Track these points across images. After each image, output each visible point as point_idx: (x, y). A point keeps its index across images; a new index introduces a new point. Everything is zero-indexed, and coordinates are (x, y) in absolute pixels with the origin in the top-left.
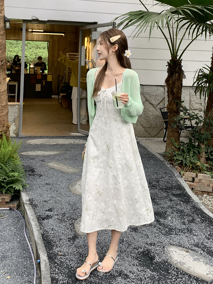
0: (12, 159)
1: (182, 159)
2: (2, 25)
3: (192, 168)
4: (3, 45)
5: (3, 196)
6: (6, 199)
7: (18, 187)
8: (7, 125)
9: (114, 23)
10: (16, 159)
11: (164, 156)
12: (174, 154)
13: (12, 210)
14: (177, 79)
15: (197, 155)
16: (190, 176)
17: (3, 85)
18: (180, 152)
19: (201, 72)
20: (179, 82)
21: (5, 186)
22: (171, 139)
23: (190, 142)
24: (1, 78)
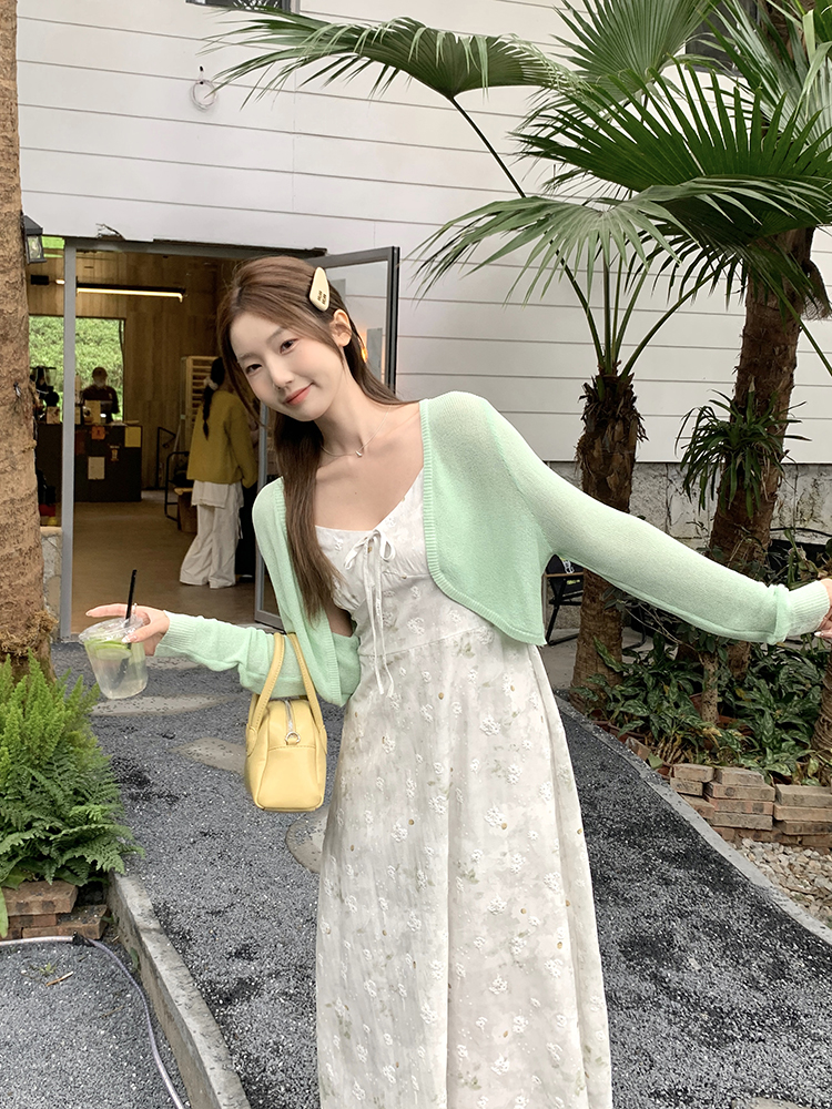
0: (71, 748)
1: (645, 715)
2: (14, 245)
3: (682, 744)
4: (20, 326)
5: (48, 889)
6: (60, 905)
7: (105, 859)
8: (43, 620)
9: (396, 251)
10: (83, 746)
11: (569, 697)
12: (611, 696)
13: (84, 944)
14: (620, 442)
15: (689, 695)
16: (696, 777)
17: (23, 473)
18: (628, 687)
19: (706, 417)
20: (626, 453)
21: (54, 854)
22: (595, 644)
23: (659, 652)
24: (14, 448)
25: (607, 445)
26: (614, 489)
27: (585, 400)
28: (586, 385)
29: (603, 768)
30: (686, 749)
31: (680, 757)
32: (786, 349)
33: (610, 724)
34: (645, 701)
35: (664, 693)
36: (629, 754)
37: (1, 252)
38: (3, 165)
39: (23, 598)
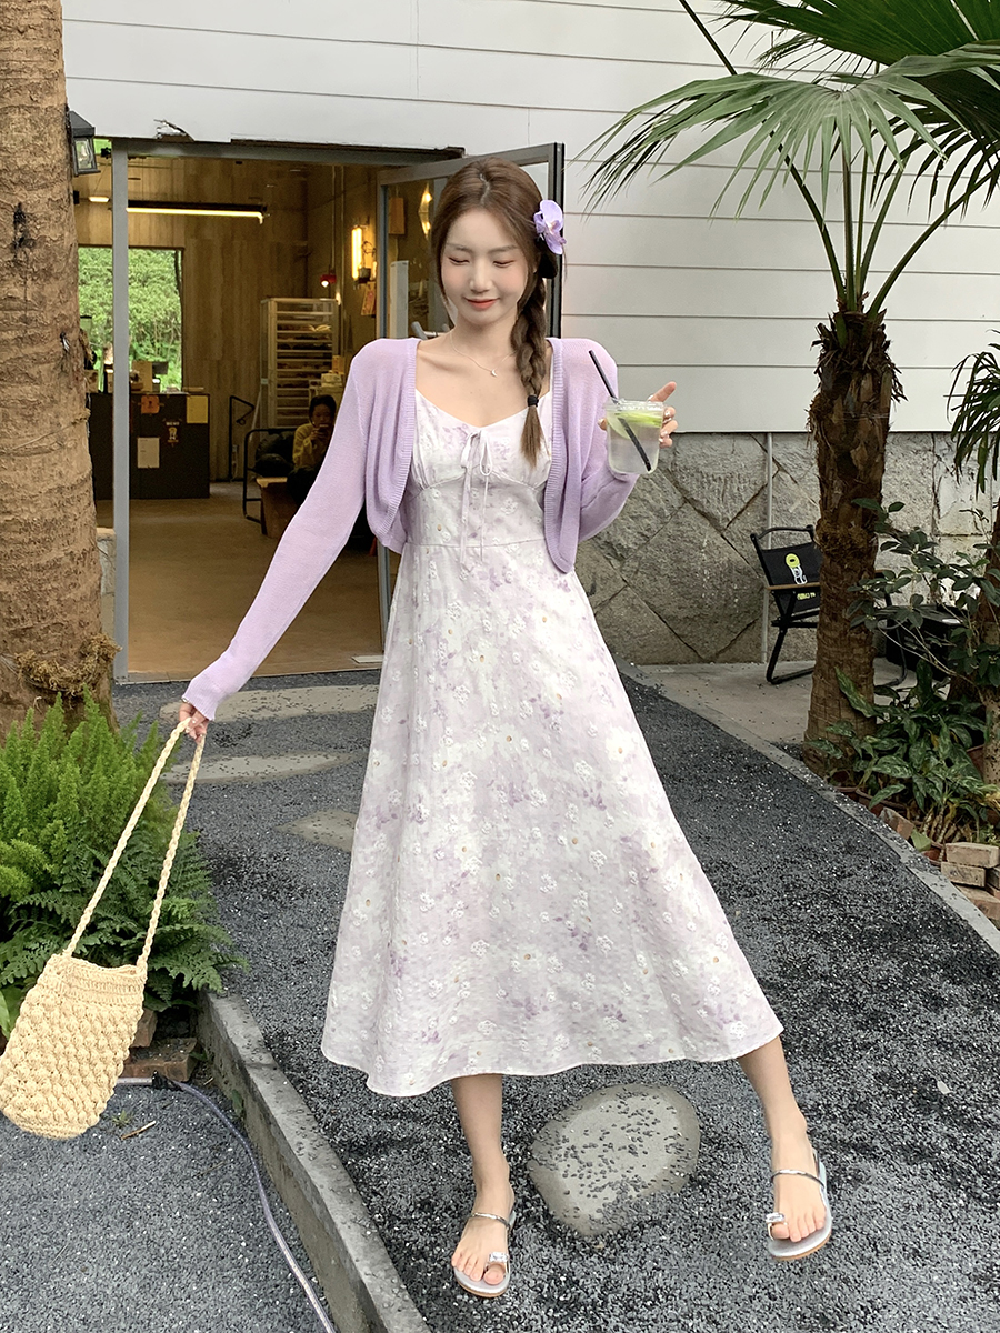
1: (906, 776)
2: (58, 151)
3: (957, 817)
4: (67, 257)
7: (195, 972)
8: (102, 646)
9: (559, 150)
11: (802, 754)
12: (860, 751)
13: (166, 1088)
14: (869, 403)
15: (965, 748)
16: (975, 860)
17: (73, 452)
18: (882, 738)
19: (985, 367)
20: (877, 417)
22: (836, 677)
23: (925, 691)
24: (61, 419)
25: (851, 407)
26: (860, 467)
27: (820, 347)
28: (820, 326)
29: (849, 850)
30: (962, 824)
31: (954, 835)
33: (858, 791)
34: (906, 758)
35: (932, 746)
36: (885, 831)
37: (41, 160)
38: (42, 44)
39: (76, 618)
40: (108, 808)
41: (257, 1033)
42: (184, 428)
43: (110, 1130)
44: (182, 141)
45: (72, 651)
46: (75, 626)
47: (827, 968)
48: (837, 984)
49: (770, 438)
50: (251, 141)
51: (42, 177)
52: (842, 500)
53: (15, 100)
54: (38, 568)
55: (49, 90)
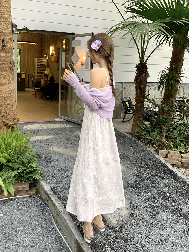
0: (26, 149)
1: (151, 138)
2: (10, 29)
3: (159, 145)
4: (12, 49)
5: (23, 184)
6: (26, 188)
7: (38, 177)
8: (17, 118)
9: (93, 34)
10: (29, 149)
11: (130, 134)
13: (32, 197)
14: (144, 78)
15: (159, 134)
16: (164, 153)
17: (12, 84)
18: (145, 132)
19: (164, 72)
20: (145, 80)
21: (25, 176)
22: (137, 122)
23: (151, 124)
24: (10, 78)
25: (141, 78)
26: (143, 88)
27: (136, 68)
28: (137, 65)
29: (143, 151)
32: (182, 57)
35: (153, 133)
37: (7, 31)
38: (8, 10)
39: (13, 113)
40: (20, 148)
41: (49, 187)
42: (21, 79)
43: (23, 206)
44: (27, 30)
45: (12, 119)
46: (12, 115)
47: (144, 172)
48: (146, 175)
49: (124, 83)
50: (39, 30)
51: (7, 34)
52: (139, 94)
53: (3, 20)
54: (6, 105)
55: (9, 18)
